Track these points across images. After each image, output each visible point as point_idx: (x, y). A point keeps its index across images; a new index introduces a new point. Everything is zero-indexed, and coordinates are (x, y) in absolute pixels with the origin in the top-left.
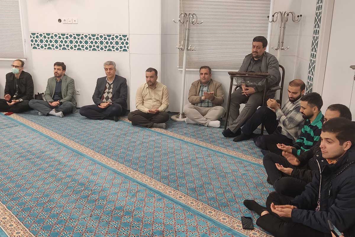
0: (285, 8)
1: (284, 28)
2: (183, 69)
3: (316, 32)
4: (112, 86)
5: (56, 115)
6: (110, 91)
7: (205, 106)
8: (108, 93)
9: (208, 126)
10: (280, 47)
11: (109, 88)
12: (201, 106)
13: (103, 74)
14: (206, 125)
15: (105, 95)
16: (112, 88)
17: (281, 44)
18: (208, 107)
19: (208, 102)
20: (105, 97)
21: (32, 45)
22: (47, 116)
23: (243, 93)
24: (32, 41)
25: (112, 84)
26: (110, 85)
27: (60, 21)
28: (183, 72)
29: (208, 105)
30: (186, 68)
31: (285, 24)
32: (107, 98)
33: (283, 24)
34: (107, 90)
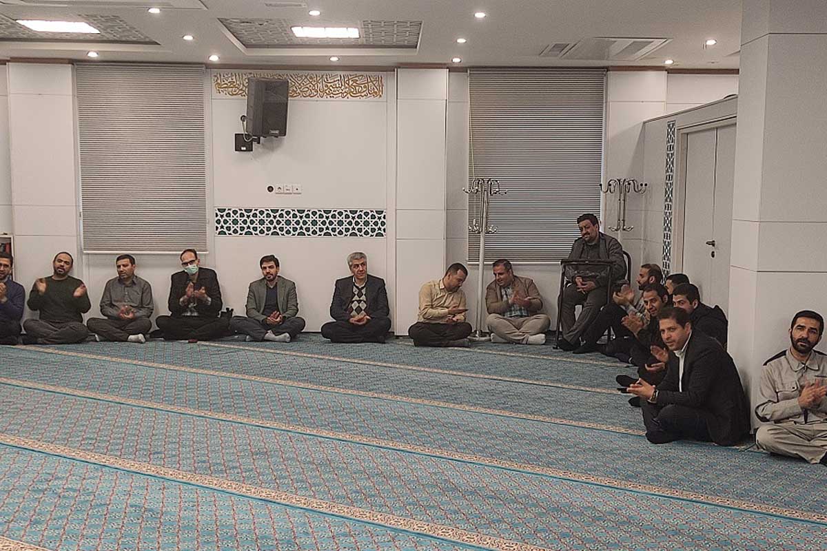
2: (480, 263)
3: (668, 207)
4: (364, 291)
5: (277, 340)
6: (361, 299)
7: (517, 316)
8: (359, 302)
9: (526, 344)
11: (360, 295)
12: (511, 317)
13: (347, 273)
14: (524, 342)
15: (355, 305)
16: (364, 293)
17: (622, 222)
18: (521, 316)
19: (520, 310)
20: (354, 308)
21: (217, 228)
22: (261, 341)
23: (579, 288)
24: (218, 222)
25: (363, 288)
26: (360, 290)
27: (270, 189)
29: (522, 313)
30: (485, 260)
31: (625, 195)
32: (359, 310)
33: (622, 195)
34: (356, 298)
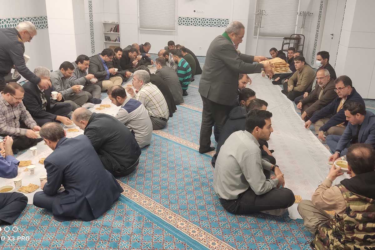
0: (305, 10)
1: (305, 18)
3: (319, 21)
10: (303, 27)
17: (303, 26)
21: (178, 23)
24: (179, 21)
27: (195, 11)
28: (257, 38)
31: (305, 17)
33: (304, 17)
